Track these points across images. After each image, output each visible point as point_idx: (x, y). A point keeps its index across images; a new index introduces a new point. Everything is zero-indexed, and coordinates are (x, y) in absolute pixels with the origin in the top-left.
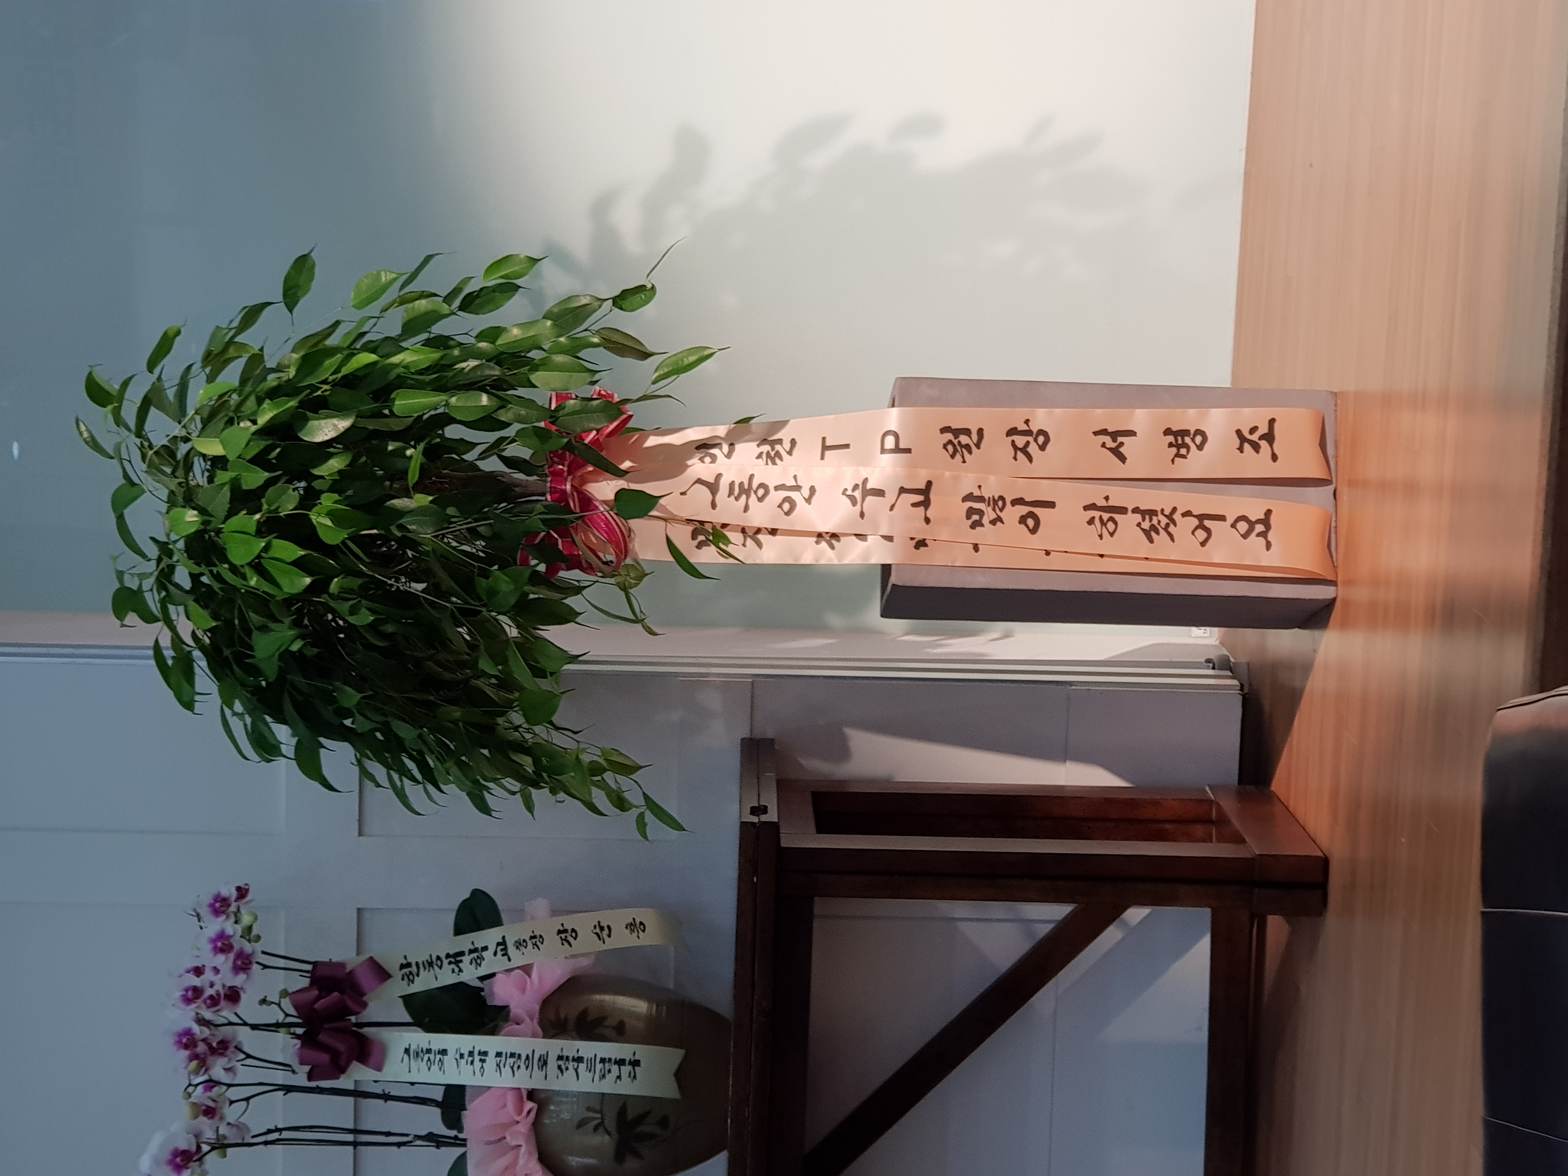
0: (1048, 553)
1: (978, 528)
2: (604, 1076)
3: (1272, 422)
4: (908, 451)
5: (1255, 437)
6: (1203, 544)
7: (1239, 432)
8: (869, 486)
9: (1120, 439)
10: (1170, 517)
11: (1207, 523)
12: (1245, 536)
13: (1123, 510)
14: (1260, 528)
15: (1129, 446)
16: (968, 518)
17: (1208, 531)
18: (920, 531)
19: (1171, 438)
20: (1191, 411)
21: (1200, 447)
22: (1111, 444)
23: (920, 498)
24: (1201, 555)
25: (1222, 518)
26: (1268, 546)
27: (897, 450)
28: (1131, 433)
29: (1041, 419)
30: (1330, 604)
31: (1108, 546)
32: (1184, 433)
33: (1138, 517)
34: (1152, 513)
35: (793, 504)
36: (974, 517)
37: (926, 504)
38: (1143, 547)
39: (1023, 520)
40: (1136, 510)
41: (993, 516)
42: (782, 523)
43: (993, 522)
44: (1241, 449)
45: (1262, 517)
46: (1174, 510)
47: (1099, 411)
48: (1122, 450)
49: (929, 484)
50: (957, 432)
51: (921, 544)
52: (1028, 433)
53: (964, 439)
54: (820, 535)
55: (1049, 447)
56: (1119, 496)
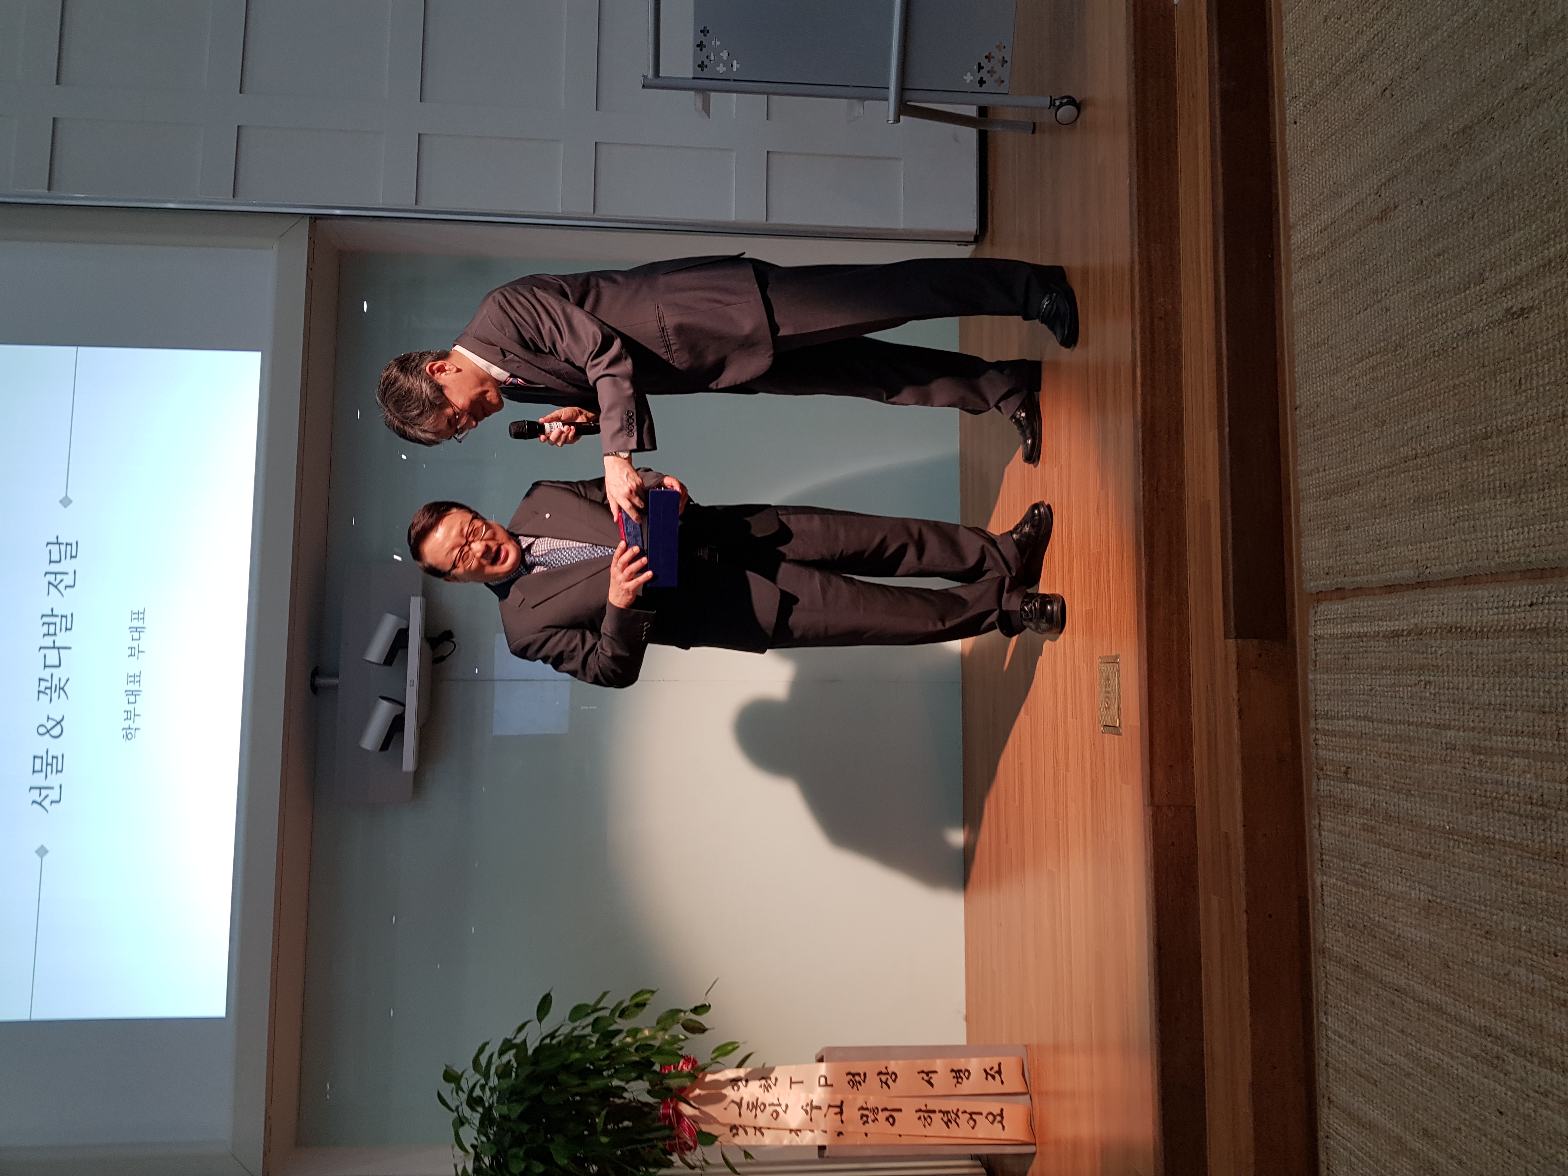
0: (900, 1136)
1: (867, 1125)
3: (1000, 1065)
4: (832, 1085)
5: (992, 1073)
6: (973, 1128)
7: (985, 1070)
8: (814, 1104)
9: (930, 1075)
10: (957, 1115)
11: (974, 1116)
12: (992, 1123)
13: (934, 1112)
14: (999, 1118)
15: (935, 1078)
16: (861, 1118)
17: (975, 1121)
18: (839, 1127)
19: (954, 1074)
20: (962, 1060)
21: (968, 1078)
22: (926, 1078)
23: (838, 1110)
24: (972, 1133)
25: (981, 1114)
26: (1004, 1127)
27: (826, 1085)
28: (935, 1072)
29: (893, 1066)
30: (1034, 1154)
31: (929, 1131)
32: (961, 1071)
33: (941, 1115)
34: (948, 1112)
35: (778, 1114)
36: (864, 1119)
37: (841, 1113)
38: (945, 1131)
39: (887, 1119)
40: (940, 1111)
41: (873, 1117)
42: (773, 1124)
43: (873, 1121)
44: (987, 1079)
45: (999, 1112)
46: (958, 1110)
47: (919, 1061)
48: (932, 1081)
49: (842, 1102)
50: (854, 1075)
51: (840, 1134)
52: (888, 1074)
53: (857, 1078)
54: (791, 1131)
55: (898, 1080)
56: (932, 1104)
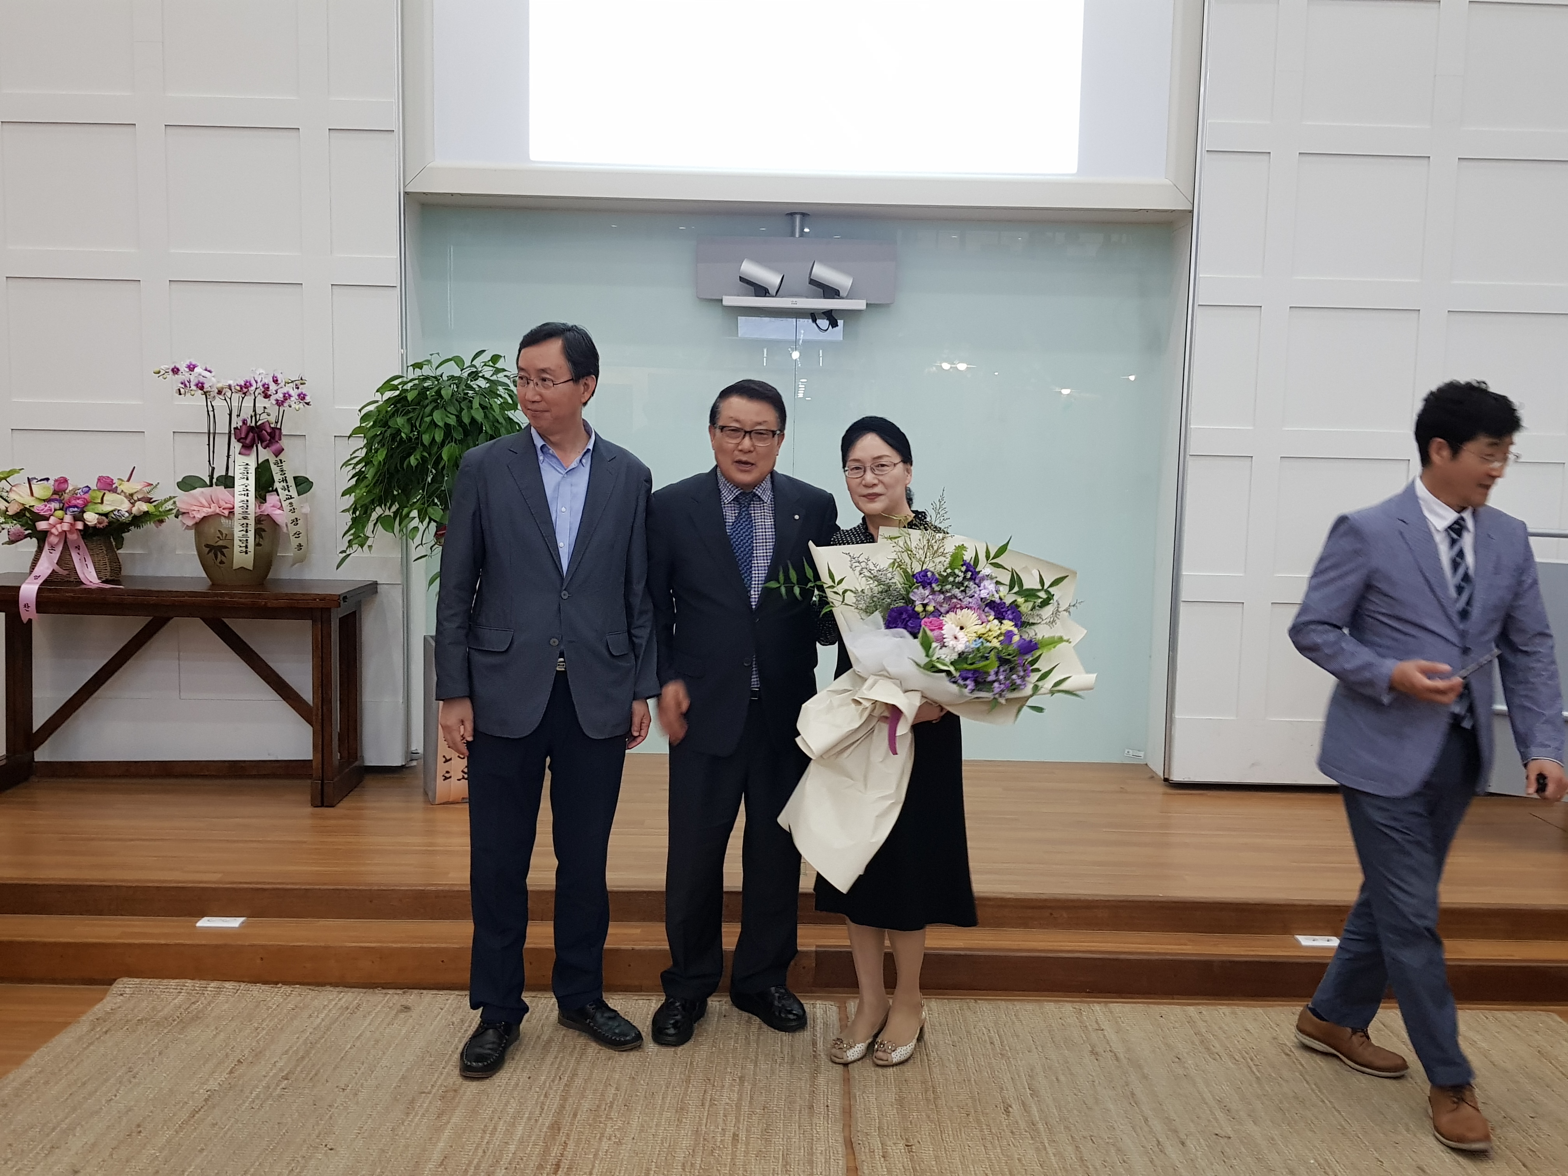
2: (240, 541)
